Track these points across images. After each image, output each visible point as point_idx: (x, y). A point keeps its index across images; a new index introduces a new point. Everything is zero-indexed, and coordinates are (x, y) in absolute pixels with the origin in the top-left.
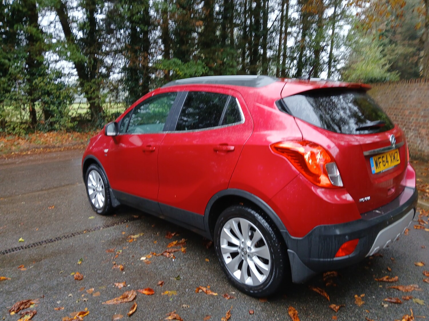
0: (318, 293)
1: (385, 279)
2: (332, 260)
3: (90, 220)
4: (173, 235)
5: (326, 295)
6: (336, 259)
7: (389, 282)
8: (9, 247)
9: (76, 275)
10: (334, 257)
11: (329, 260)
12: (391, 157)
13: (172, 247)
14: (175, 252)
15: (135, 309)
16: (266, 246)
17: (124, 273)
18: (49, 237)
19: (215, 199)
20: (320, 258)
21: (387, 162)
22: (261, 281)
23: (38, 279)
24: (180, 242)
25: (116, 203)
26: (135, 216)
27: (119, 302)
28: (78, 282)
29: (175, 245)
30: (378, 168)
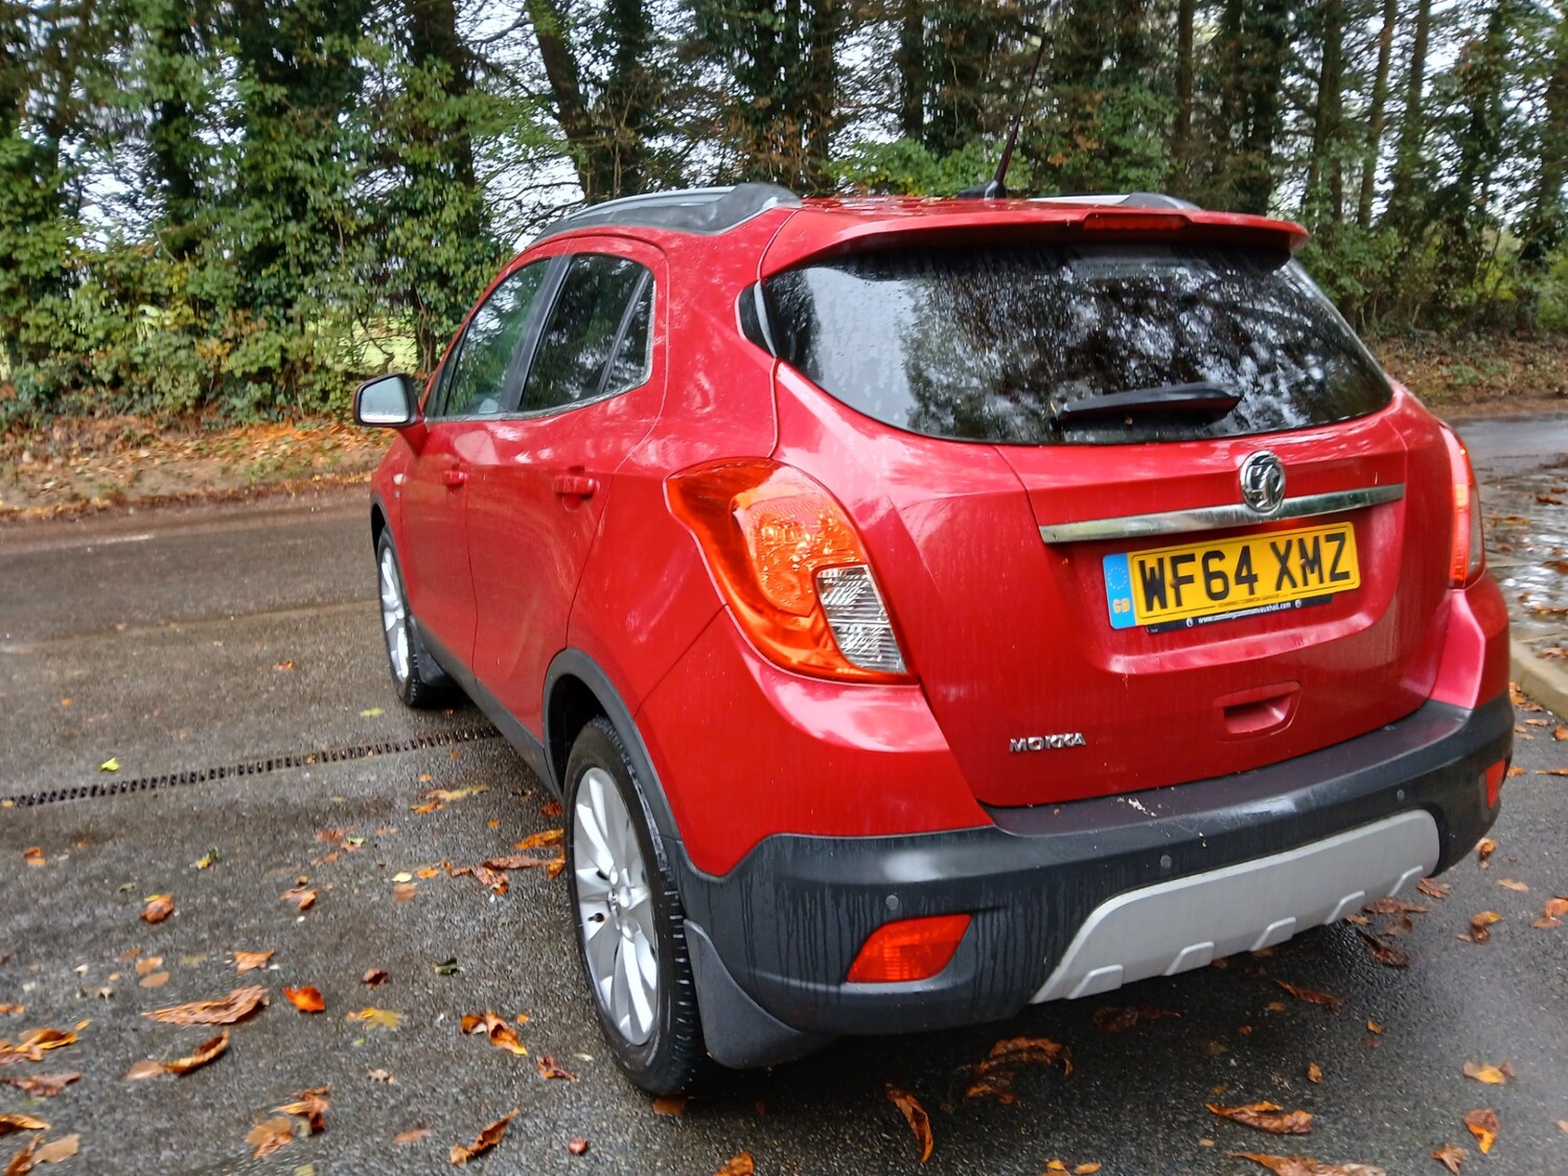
1: (1249, 1113)
2: (833, 989)
6: (850, 988)
7: (1260, 1130)
8: (59, 786)
9: (156, 903)
10: (844, 979)
11: (821, 987)
12: (1283, 560)
13: (533, 852)
14: (521, 868)
15: (212, 1053)
17: (301, 919)
18: (191, 767)
19: (552, 684)
20: (788, 976)
21: (1251, 579)
22: (643, 1031)
23: (45, 901)
27: (192, 1019)
29: (548, 843)
30: (1164, 605)
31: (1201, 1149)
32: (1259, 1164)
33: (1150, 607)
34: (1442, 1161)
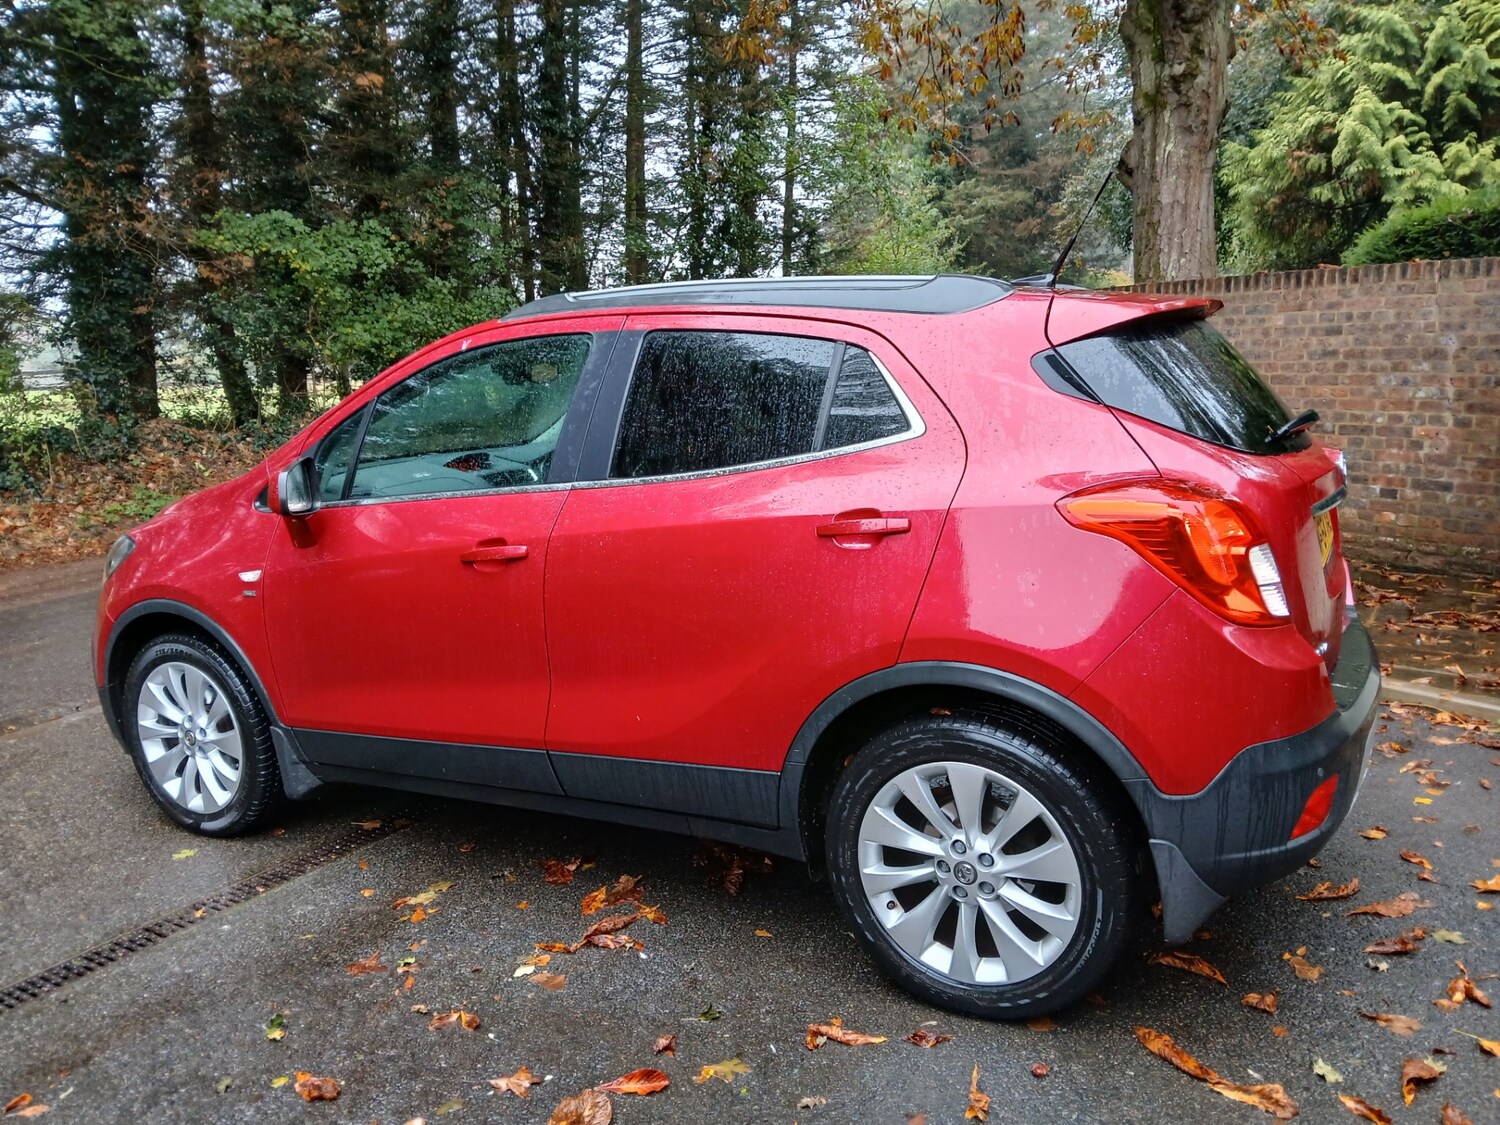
0: (1183, 970)
2: (1283, 848)
4: (573, 868)
5: (1206, 970)
6: (1291, 844)
9: (301, 1082)
10: (1288, 838)
11: (1275, 850)
13: (604, 912)
14: (625, 926)
16: (1063, 841)
17: (491, 1036)
20: (1251, 850)
22: (1042, 963)
24: (619, 888)
25: (300, 781)
26: (367, 825)
28: (329, 1110)
29: (608, 902)
31: (1329, 919)
34: (1424, 879)
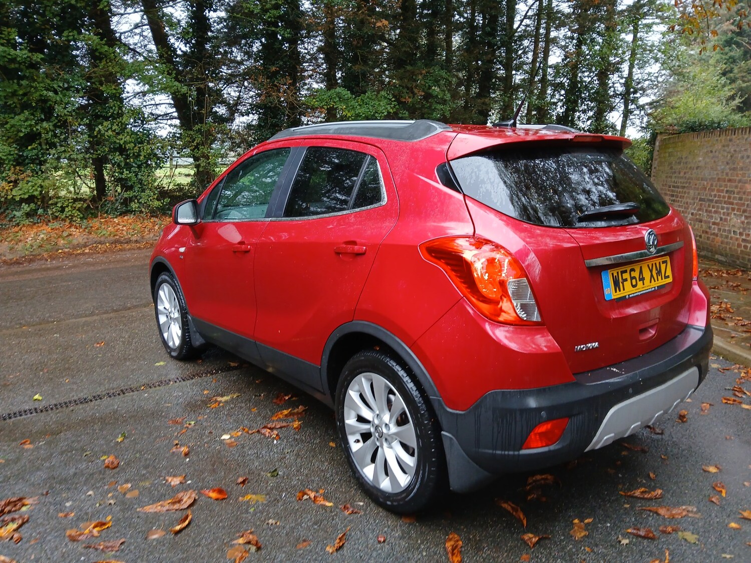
0: (509, 512)
1: (637, 493)
2: (516, 453)
3: (157, 367)
4: (287, 398)
5: (522, 516)
6: (524, 452)
7: (643, 499)
8: (16, 409)
9: (108, 459)
10: (521, 449)
11: (511, 453)
12: (651, 271)
13: (279, 420)
14: (281, 428)
15: (187, 522)
16: (410, 424)
17: (188, 460)
18: (82, 395)
19: (336, 339)
21: (642, 279)
22: (402, 485)
23: (47, 464)
24: (296, 411)
25: (198, 341)
26: (232, 364)
27: (165, 509)
28: (108, 472)
29: (286, 415)
30: (620, 291)
31: (626, 508)
32: (650, 511)
33: (616, 292)
34: (712, 502)
